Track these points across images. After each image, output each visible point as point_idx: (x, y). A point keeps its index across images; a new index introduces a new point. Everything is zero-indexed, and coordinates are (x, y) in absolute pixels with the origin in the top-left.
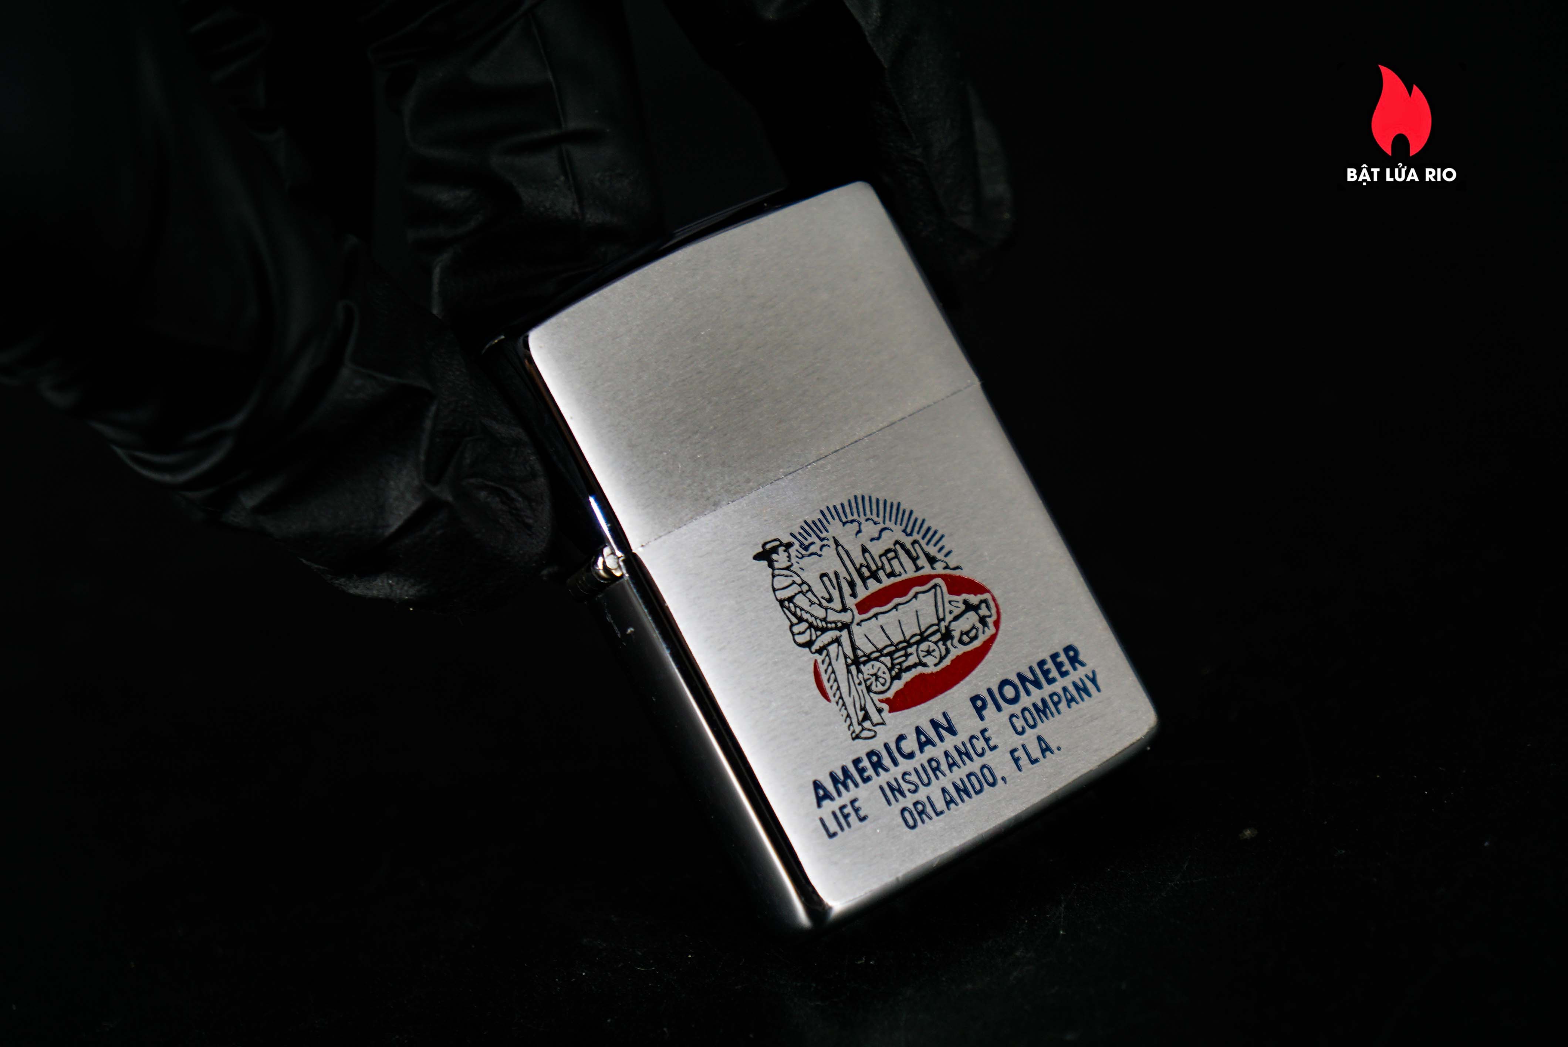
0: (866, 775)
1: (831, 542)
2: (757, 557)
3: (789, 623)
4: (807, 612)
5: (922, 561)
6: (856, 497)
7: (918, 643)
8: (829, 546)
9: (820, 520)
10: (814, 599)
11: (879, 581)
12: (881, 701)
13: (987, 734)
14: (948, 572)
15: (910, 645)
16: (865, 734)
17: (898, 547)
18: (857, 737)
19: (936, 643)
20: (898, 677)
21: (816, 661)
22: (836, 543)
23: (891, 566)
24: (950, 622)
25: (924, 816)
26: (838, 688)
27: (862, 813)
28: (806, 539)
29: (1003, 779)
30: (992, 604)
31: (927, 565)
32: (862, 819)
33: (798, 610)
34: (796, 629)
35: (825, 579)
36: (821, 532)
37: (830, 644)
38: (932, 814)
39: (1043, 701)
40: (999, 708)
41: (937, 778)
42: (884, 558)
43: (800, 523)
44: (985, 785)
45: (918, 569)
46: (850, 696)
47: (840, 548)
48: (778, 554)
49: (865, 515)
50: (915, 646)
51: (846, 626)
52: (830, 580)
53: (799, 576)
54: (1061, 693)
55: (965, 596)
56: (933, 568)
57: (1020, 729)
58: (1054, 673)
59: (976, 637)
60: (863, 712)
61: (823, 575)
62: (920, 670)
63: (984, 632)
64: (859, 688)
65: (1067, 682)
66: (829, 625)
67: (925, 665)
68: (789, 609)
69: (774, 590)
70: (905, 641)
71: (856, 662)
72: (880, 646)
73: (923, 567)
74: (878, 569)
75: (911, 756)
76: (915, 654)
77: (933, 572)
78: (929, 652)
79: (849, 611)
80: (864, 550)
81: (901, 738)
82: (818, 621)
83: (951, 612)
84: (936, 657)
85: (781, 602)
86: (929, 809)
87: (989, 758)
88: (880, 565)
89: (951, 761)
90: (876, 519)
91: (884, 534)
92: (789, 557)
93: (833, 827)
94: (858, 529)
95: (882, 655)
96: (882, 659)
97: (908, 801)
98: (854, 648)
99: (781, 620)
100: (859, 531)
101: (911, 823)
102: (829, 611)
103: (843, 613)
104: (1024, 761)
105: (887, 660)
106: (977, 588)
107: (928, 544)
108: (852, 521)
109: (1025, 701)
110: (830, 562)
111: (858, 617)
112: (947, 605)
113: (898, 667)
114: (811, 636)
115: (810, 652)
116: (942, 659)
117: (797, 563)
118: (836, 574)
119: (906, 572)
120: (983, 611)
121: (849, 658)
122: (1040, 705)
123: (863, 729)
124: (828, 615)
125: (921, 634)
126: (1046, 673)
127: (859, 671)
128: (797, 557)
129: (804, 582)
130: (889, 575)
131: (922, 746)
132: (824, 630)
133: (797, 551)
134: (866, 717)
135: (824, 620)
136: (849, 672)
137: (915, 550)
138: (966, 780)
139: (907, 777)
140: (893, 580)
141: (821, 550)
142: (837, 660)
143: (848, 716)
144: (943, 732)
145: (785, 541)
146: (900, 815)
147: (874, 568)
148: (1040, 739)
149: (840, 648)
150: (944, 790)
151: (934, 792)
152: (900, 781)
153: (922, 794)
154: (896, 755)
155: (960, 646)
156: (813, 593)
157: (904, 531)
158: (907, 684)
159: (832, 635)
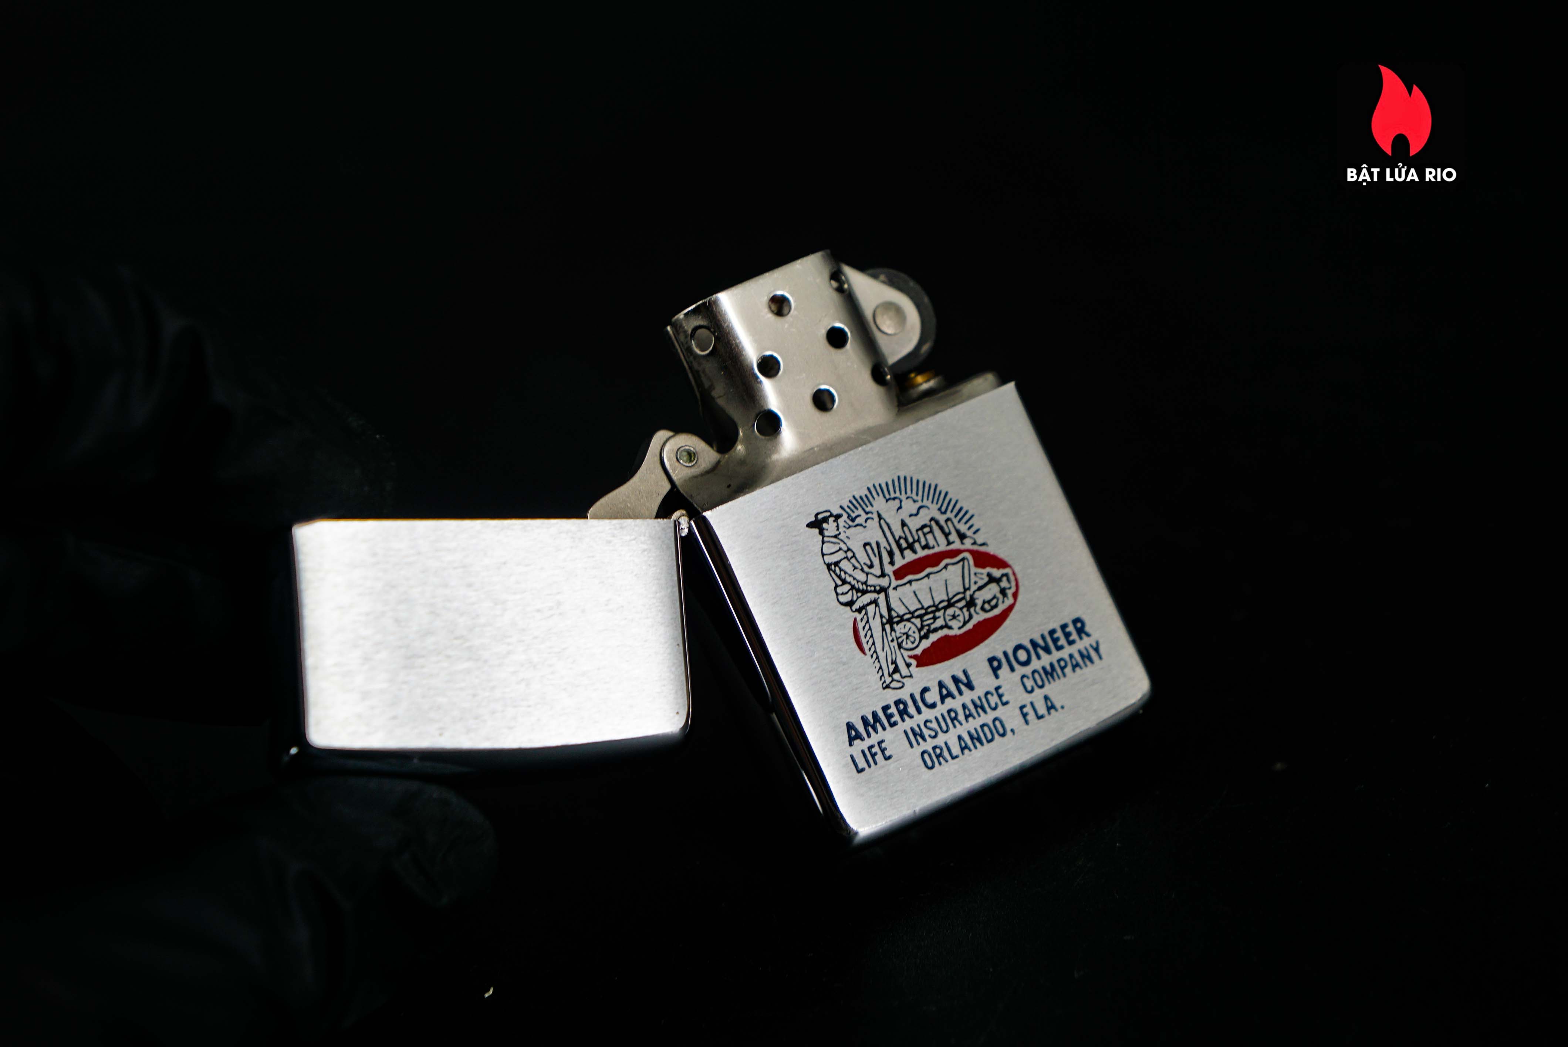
0: (893, 720)
1: (875, 516)
2: (810, 525)
3: (834, 585)
4: (850, 576)
5: (953, 537)
6: (899, 478)
7: (945, 608)
8: (872, 519)
9: (866, 496)
10: (857, 565)
11: (915, 552)
12: (910, 657)
13: (1000, 691)
14: (975, 548)
15: (938, 610)
16: (894, 685)
17: (933, 523)
18: (888, 687)
19: (961, 609)
20: (926, 636)
21: (855, 619)
22: (880, 517)
23: (926, 540)
24: (974, 592)
25: (941, 759)
26: (874, 643)
27: (887, 753)
28: (853, 512)
29: (1012, 731)
30: (1012, 578)
31: (958, 541)
32: (887, 758)
33: (843, 573)
34: (839, 590)
35: (868, 548)
36: (867, 506)
37: (868, 604)
38: (949, 757)
39: (1052, 665)
40: (1012, 669)
41: (955, 726)
42: (920, 533)
43: (849, 497)
44: (996, 736)
45: (949, 543)
46: (883, 650)
47: (882, 521)
48: (828, 523)
49: (906, 493)
50: (942, 611)
51: (883, 590)
52: (872, 549)
53: (845, 543)
54: (1068, 659)
55: (988, 570)
56: (962, 543)
57: (1029, 689)
58: (1062, 641)
59: (996, 606)
60: (894, 666)
61: (866, 544)
62: (945, 631)
63: (1003, 602)
64: (891, 644)
65: (1073, 649)
66: (869, 588)
67: (950, 628)
68: (834, 572)
69: (823, 555)
70: (934, 606)
71: (890, 621)
72: (912, 609)
73: (953, 542)
74: (914, 541)
75: (933, 706)
76: (942, 618)
77: (962, 547)
78: (954, 617)
79: (887, 577)
80: (904, 524)
81: (925, 690)
82: (860, 584)
83: (976, 583)
84: (960, 622)
85: (829, 566)
86: (946, 753)
87: (1001, 712)
88: (916, 538)
89: (967, 713)
90: (915, 497)
91: (921, 511)
92: (838, 526)
93: (862, 764)
94: (899, 505)
95: (913, 617)
96: (913, 620)
97: (928, 746)
98: (890, 609)
99: (827, 581)
100: (900, 508)
101: (930, 764)
102: (870, 576)
103: (881, 579)
104: (1031, 716)
105: (917, 622)
106: (1000, 563)
107: (959, 521)
108: (894, 499)
109: (1036, 664)
110: (873, 533)
111: (894, 583)
112: (972, 576)
113: (927, 628)
114: (852, 596)
115: (850, 610)
116: (965, 623)
117: (845, 532)
118: (878, 544)
119: (938, 545)
120: (1004, 584)
121: (885, 617)
122: (1048, 668)
123: (893, 680)
124: (869, 579)
125: (949, 600)
126: (1055, 641)
127: (892, 629)
128: (844, 527)
129: (849, 549)
130: (924, 548)
131: (943, 698)
132: (864, 592)
133: (845, 521)
134: (897, 670)
135: (865, 583)
136: (884, 629)
137: (948, 527)
138: (979, 730)
139: (929, 724)
140: (927, 552)
141: (866, 521)
142: (874, 619)
143: (881, 668)
144: (963, 687)
145: (835, 513)
146: (920, 757)
147: (911, 540)
148: (1046, 698)
149: (877, 608)
150: (960, 738)
151: (951, 738)
152: (922, 727)
153: (940, 740)
154: (921, 704)
155: (981, 613)
156: (856, 559)
157: (939, 509)
158: (933, 644)
159: (873, 596)
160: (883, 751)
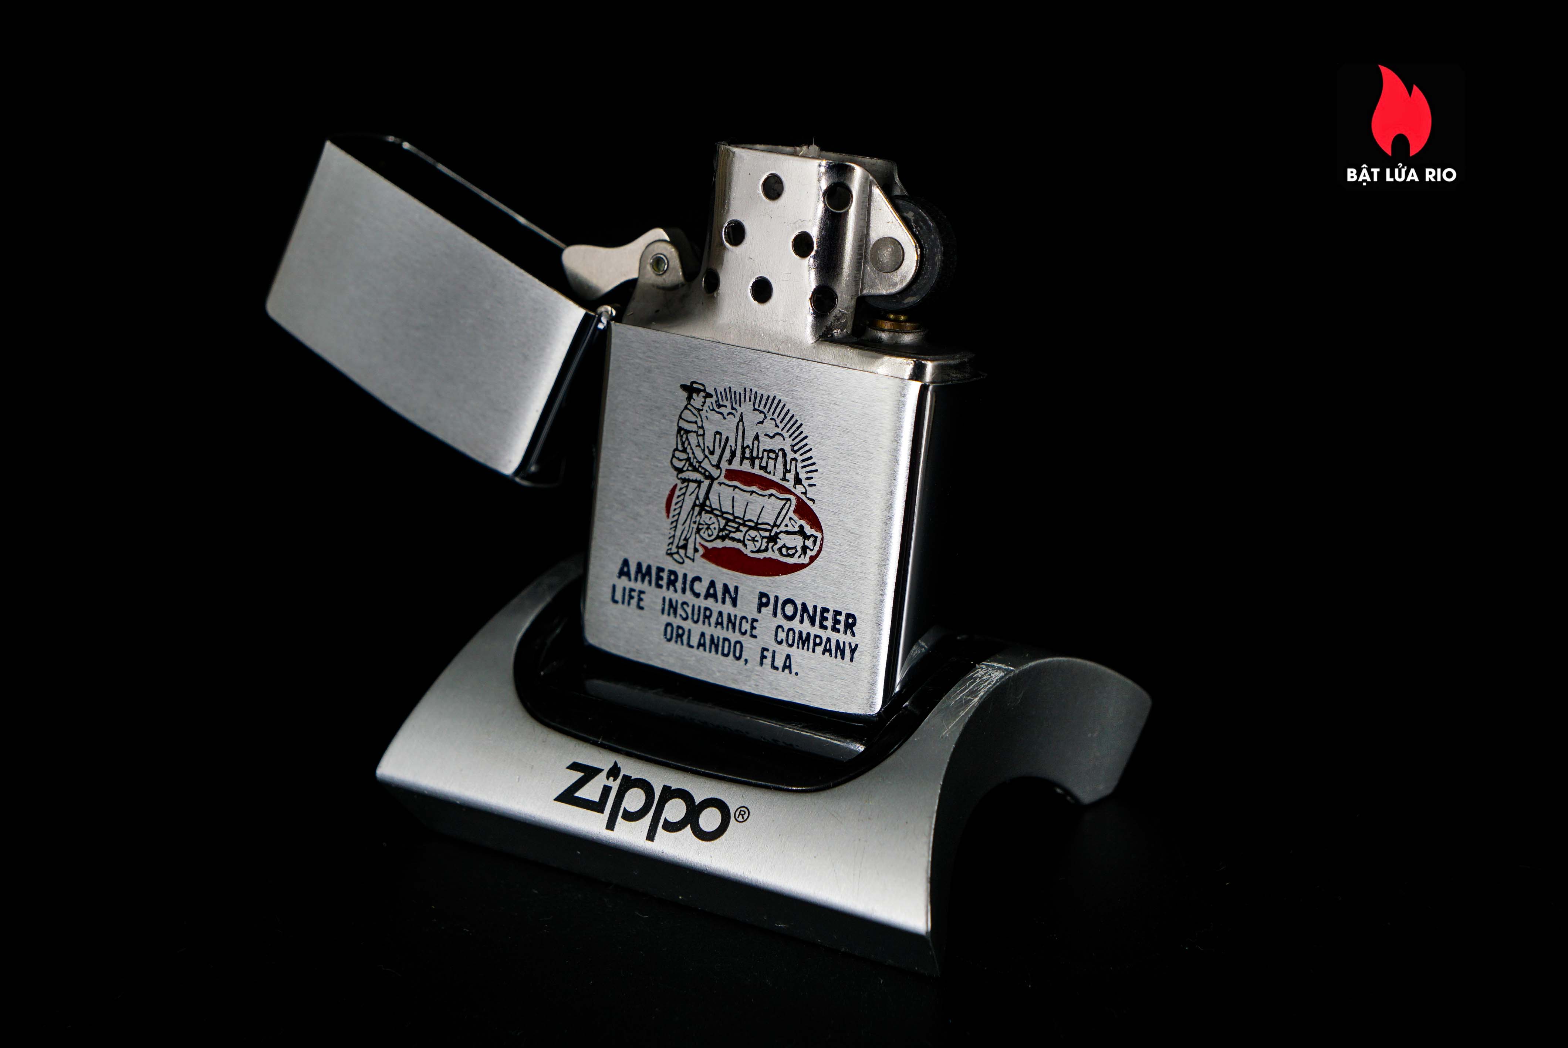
0: (660, 582)
1: (738, 415)
2: (684, 387)
3: (675, 447)
4: (691, 449)
5: (791, 476)
6: (775, 398)
7: (751, 528)
8: (735, 416)
9: (740, 394)
10: (702, 444)
11: (752, 466)
13: (755, 624)
14: (803, 497)
15: (744, 525)
16: (676, 556)
17: (780, 454)
18: (671, 555)
19: (763, 538)
20: (723, 538)
21: (675, 486)
22: (741, 419)
23: (767, 463)
24: (781, 532)
25: (679, 639)
26: (679, 514)
27: (642, 604)
28: (723, 400)
29: (746, 661)
30: (818, 543)
31: (792, 482)
32: (639, 608)
33: (687, 443)
34: (677, 454)
35: (718, 436)
36: (736, 404)
37: (693, 481)
38: (685, 642)
39: (808, 635)
40: (775, 615)
41: (704, 623)
42: (765, 454)
43: (726, 386)
44: (732, 655)
45: (784, 479)
46: (683, 524)
47: (741, 423)
48: (698, 395)
49: (773, 414)
50: (747, 529)
51: (712, 478)
52: (720, 441)
53: (702, 421)
54: (824, 640)
55: (803, 522)
56: (795, 486)
57: (779, 639)
58: (829, 623)
59: (792, 556)
60: (685, 542)
61: (717, 433)
62: (739, 546)
63: (799, 557)
64: (692, 525)
65: (834, 637)
66: (700, 469)
67: (745, 545)
68: (682, 437)
69: (680, 417)
70: (743, 519)
71: (702, 506)
72: (724, 510)
73: (788, 481)
74: (757, 457)
75: (697, 595)
76: (744, 532)
77: (793, 490)
78: (753, 540)
79: (719, 470)
80: (757, 438)
81: (698, 579)
82: (695, 460)
83: (787, 526)
84: (755, 547)
85: (680, 429)
86: (685, 637)
87: (746, 640)
88: (760, 456)
89: (720, 620)
90: (778, 423)
91: (777, 437)
92: (704, 403)
93: (618, 596)
94: (762, 420)
95: (721, 516)
96: (720, 519)
97: (677, 622)
98: (707, 497)
101: (669, 636)
102: (706, 459)
103: (714, 468)
104: (768, 662)
105: (723, 522)
106: (816, 523)
107: (803, 467)
108: (761, 412)
109: (796, 625)
111: (722, 479)
112: (787, 518)
113: (727, 532)
114: (684, 466)
115: (676, 475)
116: (759, 551)
117: (707, 411)
118: (727, 439)
119: (774, 474)
120: (809, 543)
121: (699, 500)
122: (804, 636)
123: (678, 553)
124: (704, 461)
125: (757, 524)
126: (824, 619)
127: (700, 514)
128: (709, 407)
129: (702, 427)
130: (761, 468)
131: (707, 596)
132: (695, 470)
133: (712, 403)
134: (685, 547)
135: (700, 463)
136: (693, 509)
138: (721, 640)
139: (685, 606)
140: (762, 473)
141: (728, 415)
142: (690, 495)
143: (674, 536)
144: (728, 600)
145: (708, 390)
146: (664, 625)
147: (755, 454)
148: (788, 657)
149: (697, 489)
150: (703, 635)
151: (696, 630)
152: (679, 606)
153: (687, 625)
154: (688, 586)
155: (777, 552)
156: (704, 439)
157: (793, 446)
158: (725, 548)
159: (698, 476)
160: (640, 599)
